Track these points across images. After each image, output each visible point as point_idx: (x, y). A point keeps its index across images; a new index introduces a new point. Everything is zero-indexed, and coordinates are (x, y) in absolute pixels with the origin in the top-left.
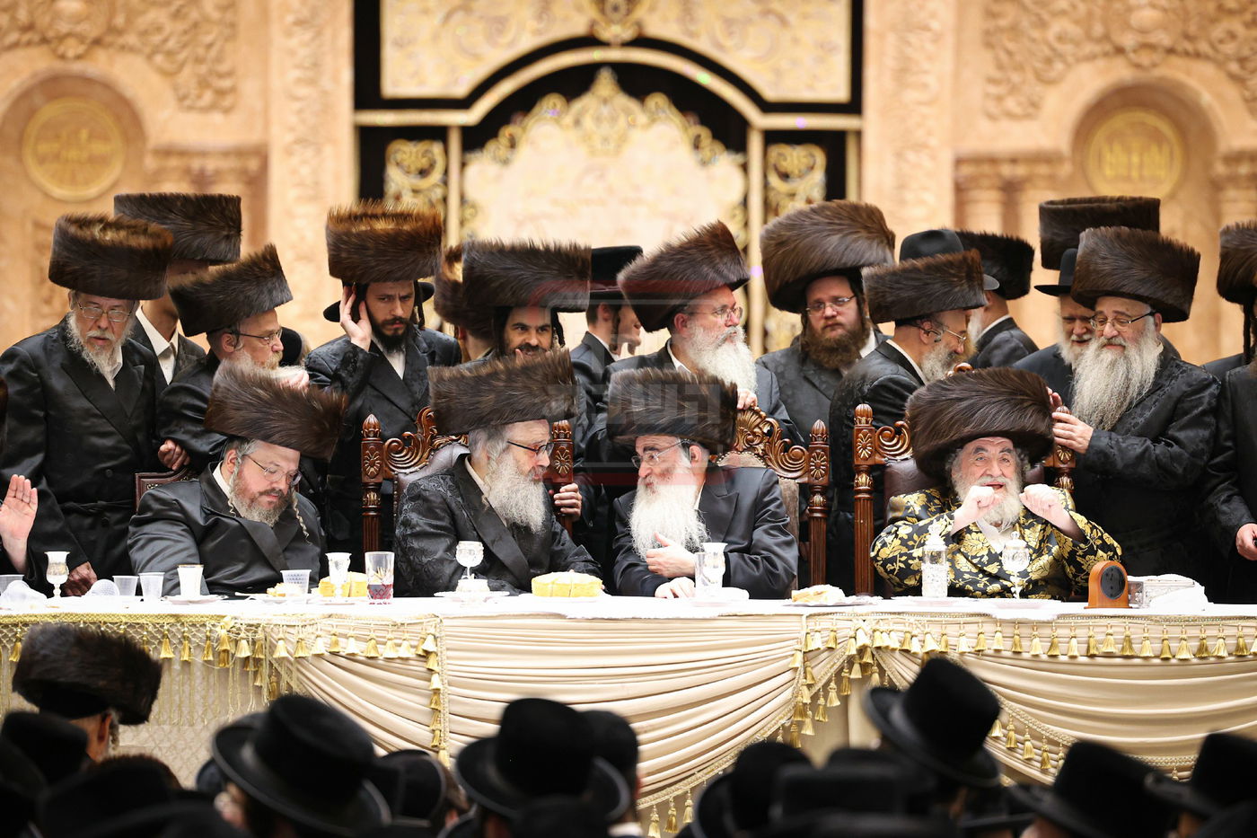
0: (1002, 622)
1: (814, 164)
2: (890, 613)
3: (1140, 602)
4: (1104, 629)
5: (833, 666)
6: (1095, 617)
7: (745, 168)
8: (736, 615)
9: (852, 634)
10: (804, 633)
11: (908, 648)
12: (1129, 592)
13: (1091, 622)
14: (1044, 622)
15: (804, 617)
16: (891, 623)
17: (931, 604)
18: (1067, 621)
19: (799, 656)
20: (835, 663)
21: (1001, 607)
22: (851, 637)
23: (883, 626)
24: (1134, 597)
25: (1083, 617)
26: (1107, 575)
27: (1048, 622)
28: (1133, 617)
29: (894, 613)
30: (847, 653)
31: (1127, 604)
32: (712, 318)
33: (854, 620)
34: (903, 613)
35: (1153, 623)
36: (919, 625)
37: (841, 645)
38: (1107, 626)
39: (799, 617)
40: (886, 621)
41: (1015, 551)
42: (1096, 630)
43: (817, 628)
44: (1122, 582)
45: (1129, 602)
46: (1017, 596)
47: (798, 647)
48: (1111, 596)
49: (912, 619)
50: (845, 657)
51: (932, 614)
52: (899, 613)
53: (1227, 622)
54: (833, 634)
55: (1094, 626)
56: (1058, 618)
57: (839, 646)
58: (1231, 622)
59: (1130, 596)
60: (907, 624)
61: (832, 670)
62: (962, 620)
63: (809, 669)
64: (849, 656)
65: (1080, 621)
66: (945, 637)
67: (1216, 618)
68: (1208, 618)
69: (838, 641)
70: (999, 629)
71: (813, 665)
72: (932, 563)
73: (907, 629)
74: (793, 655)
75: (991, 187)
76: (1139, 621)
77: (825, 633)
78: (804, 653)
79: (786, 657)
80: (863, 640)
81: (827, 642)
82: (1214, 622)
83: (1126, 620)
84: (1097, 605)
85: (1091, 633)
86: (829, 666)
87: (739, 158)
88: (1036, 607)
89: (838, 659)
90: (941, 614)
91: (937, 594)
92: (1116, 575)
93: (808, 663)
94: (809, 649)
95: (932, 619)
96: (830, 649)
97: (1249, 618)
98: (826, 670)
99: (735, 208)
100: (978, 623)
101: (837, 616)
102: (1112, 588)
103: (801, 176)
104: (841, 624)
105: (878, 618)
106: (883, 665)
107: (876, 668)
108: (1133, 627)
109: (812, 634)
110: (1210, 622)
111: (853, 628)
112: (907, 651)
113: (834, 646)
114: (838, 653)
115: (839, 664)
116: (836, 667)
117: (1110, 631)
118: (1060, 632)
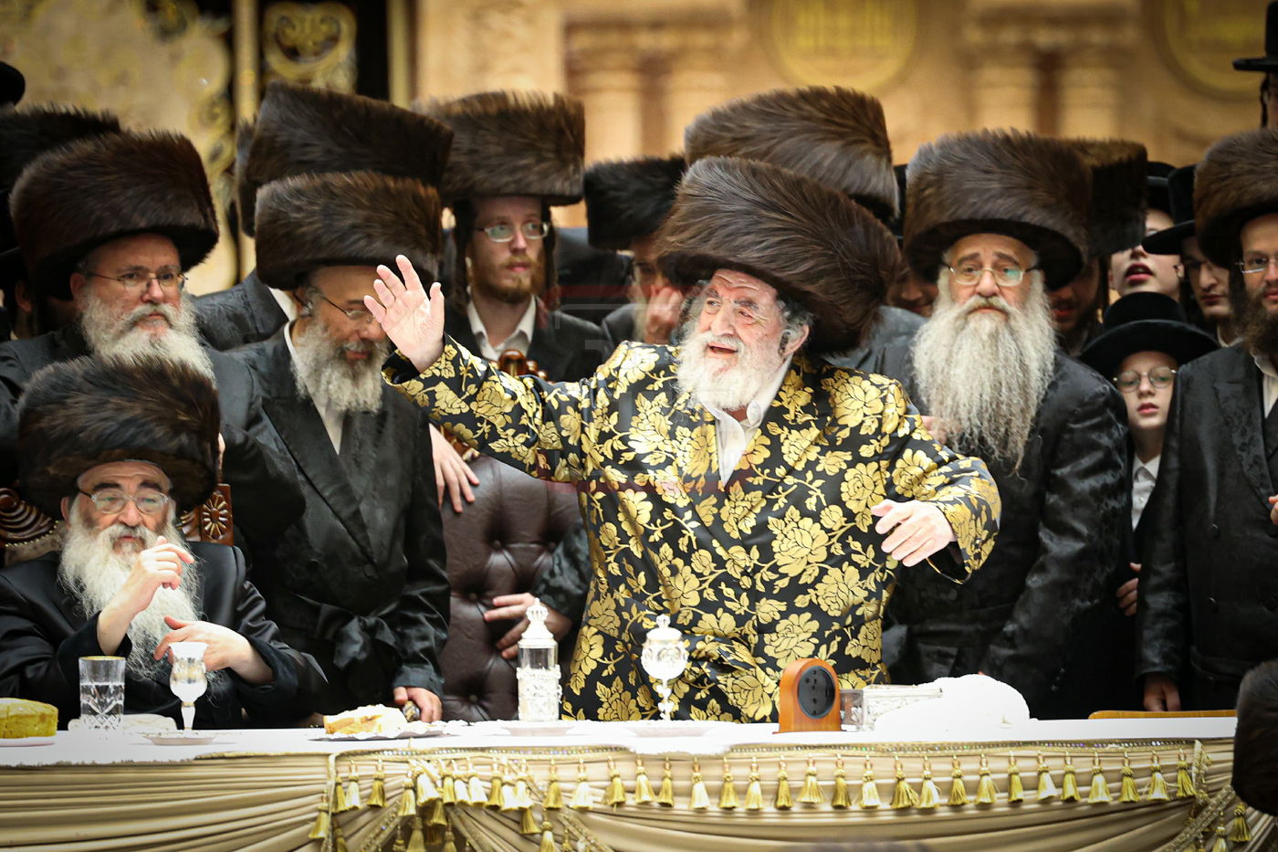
0: (645, 759)
1: (339, 31)
2: (469, 749)
3: (858, 723)
4: (802, 767)
5: (378, 835)
6: (790, 748)
7: (229, 41)
8: (224, 758)
9: (409, 781)
10: (332, 783)
11: (498, 804)
12: (842, 707)
13: (783, 755)
14: (711, 758)
15: (332, 759)
16: (470, 765)
17: (533, 732)
18: (745, 754)
19: (325, 820)
20: (382, 830)
21: (642, 735)
22: (407, 788)
23: (457, 771)
24: (849, 714)
25: (770, 748)
26: (807, 681)
27: (718, 758)
28: (848, 746)
29: (475, 749)
30: (400, 814)
31: (838, 724)
32: (118, 286)
33: (413, 762)
34: (489, 748)
35: (879, 754)
36: (515, 768)
37: (391, 801)
38: (808, 762)
39: (323, 759)
40: (463, 762)
41: (661, 646)
42: (792, 768)
43: (354, 774)
44: (831, 692)
45: (841, 721)
46: (666, 717)
47: (324, 805)
48: (814, 714)
49: (504, 758)
50: (397, 820)
51: (535, 750)
52: (483, 749)
53: (992, 750)
54: (377, 784)
55: (786, 762)
56: (732, 750)
57: (388, 804)
58: (999, 751)
59: (842, 713)
60: (495, 766)
61: (378, 842)
62: (581, 757)
63: (341, 840)
64: (404, 818)
65: (767, 754)
66: (555, 785)
67: (976, 744)
68: (963, 744)
69: (388, 795)
70: (641, 769)
71: (347, 834)
72: (532, 667)
73: (497, 773)
74: (314, 819)
75: (622, 68)
76: (858, 752)
77: (366, 783)
78: (333, 815)
79: (304, 822)
80: (428, 793)
81: (369, 797)
82: (973, 751)
83: (834, 751)
84: (793, 727)
85: (783, 773)
86: (372, 835)
87: (221, 26)
88: (698, 734)
89: (387, 825)
90: (548, 749)
91: (542, 717)
92: (821, 680)
93: (339, 832)
94: (341, 808)
95: (535, 757)
96: (375, 808)
97: (1026, 743)
98: (367, 841)
99: (213, 104)
100: (607, 761)
101: (387, 755)
102: (815, 701)
103: (318, 54)
104: (391, 769)
105: (450, 756)
106: (462, 829)
107: (450, 833)
108: (849, 762)
109: (345, 784)
110: (966, 751)
111: (410, 775)
112: (495, 808)
113: (380, 803)
114: (387, 814)
115: (387, 831)
116: (383, 836)
117: (811, 769)
118: (735, 771)
